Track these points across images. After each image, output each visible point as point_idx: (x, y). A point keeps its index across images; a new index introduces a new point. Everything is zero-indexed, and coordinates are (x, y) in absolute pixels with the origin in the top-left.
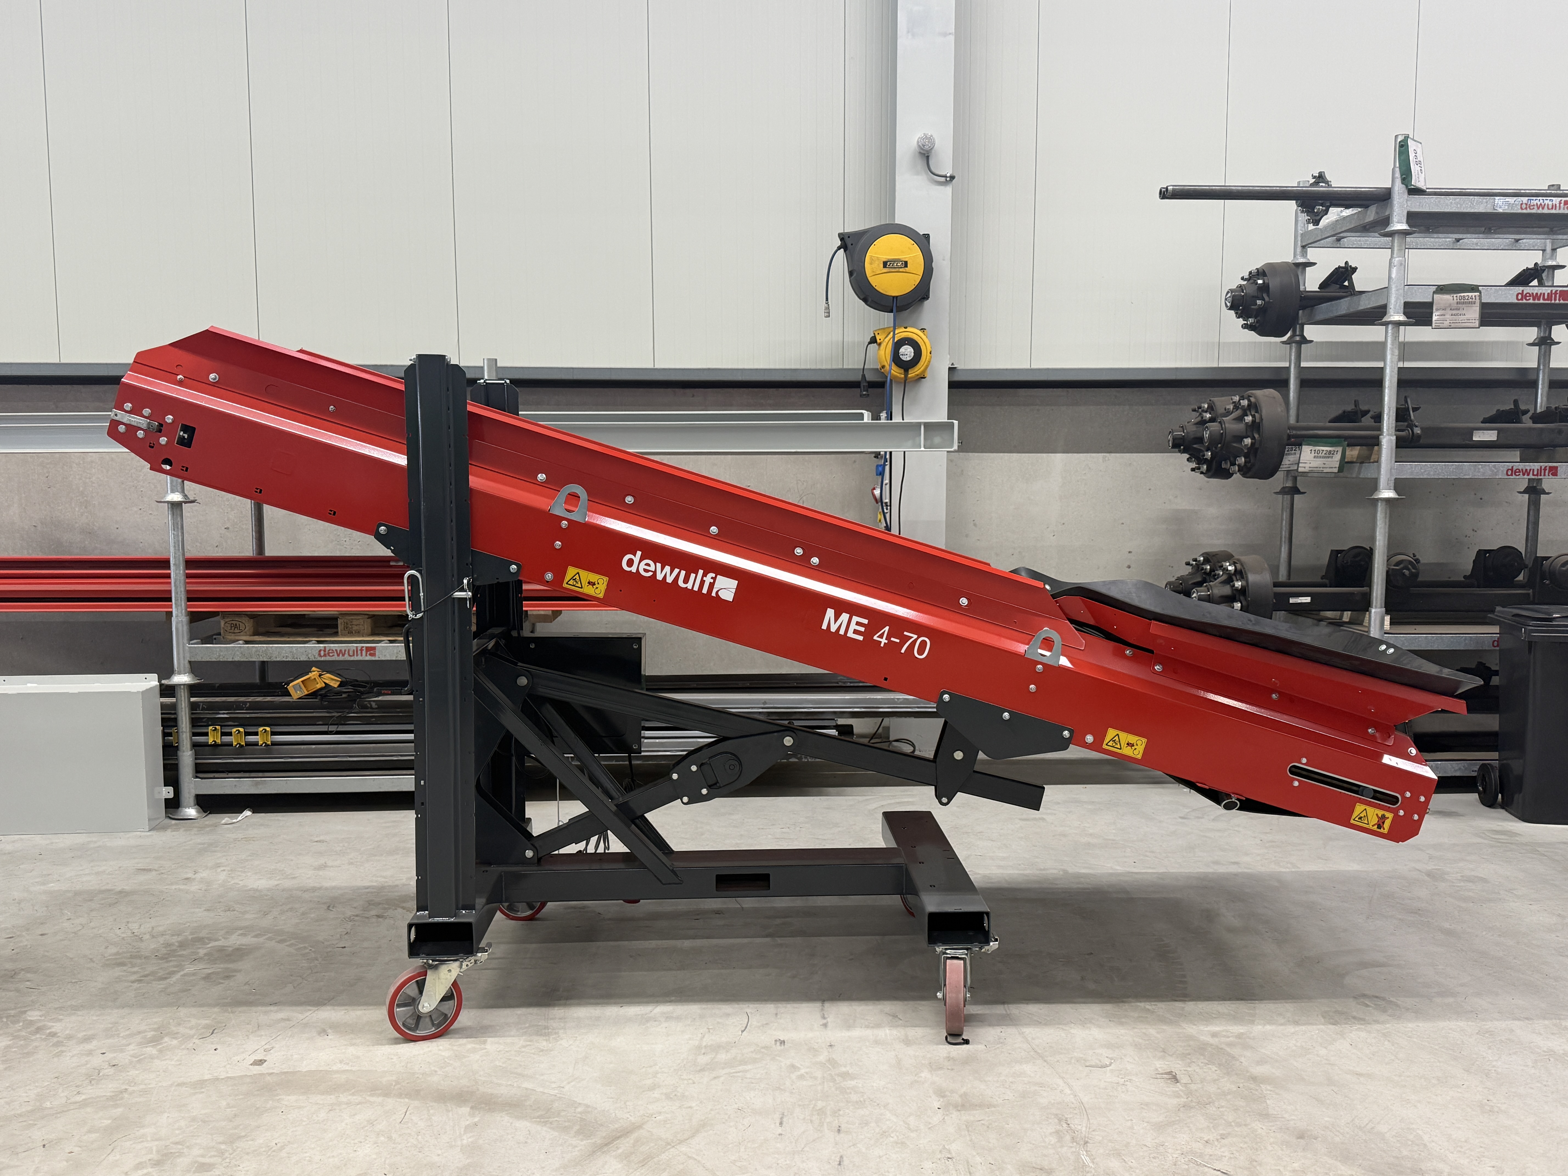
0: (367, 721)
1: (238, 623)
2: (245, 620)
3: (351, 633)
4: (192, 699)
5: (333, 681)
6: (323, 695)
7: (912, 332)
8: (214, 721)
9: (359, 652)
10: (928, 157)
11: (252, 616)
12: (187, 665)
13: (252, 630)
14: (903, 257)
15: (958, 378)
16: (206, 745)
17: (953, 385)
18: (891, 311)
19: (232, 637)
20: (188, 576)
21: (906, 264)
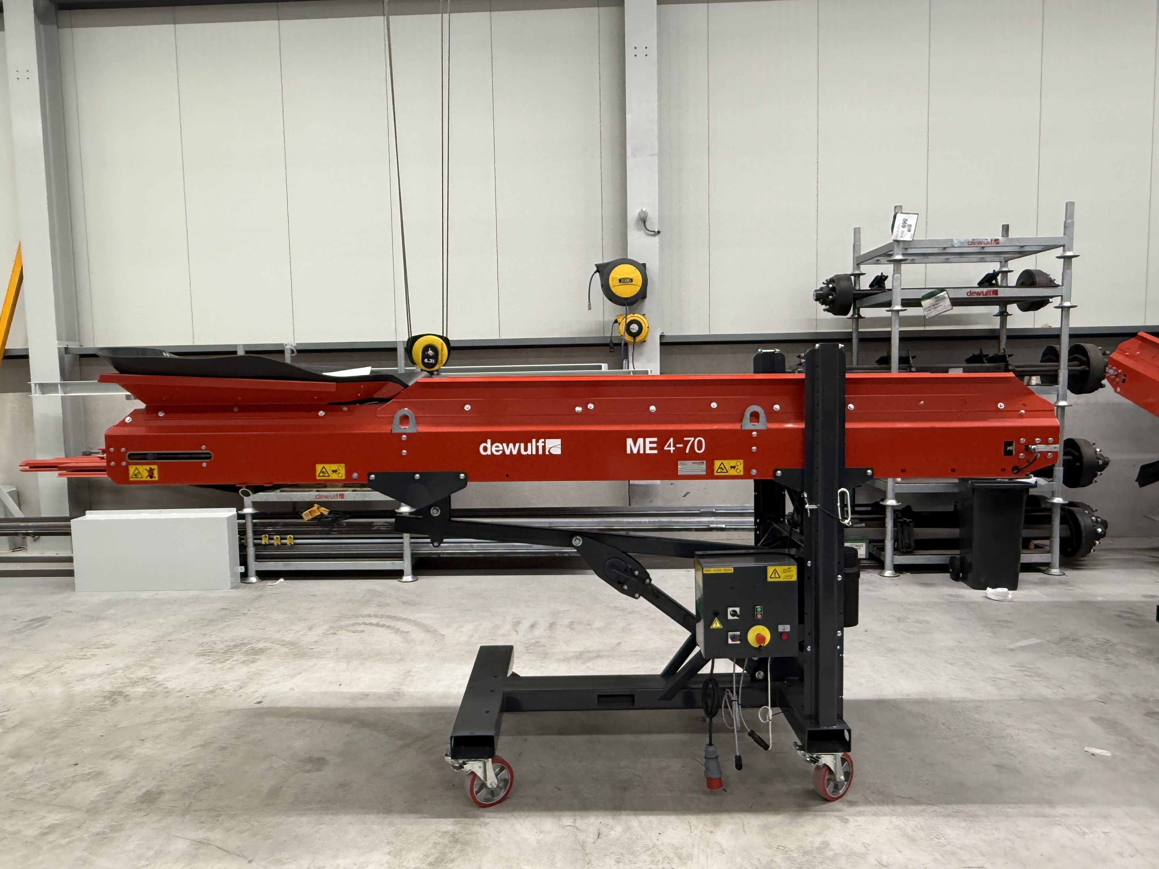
0: (341, 533)
3: (333, 487)
4: (254, 521)
5: (325, 511)
6: (319, 520)
7: (638, 317)
8: (265, 532)
9: (336, 496)
10: (645, 222)
12: (251, 503)
14: (630, 276)
15: (665, 341)
16: (260, 544)
17: (662, 344)
18: (625, 306)
21: (632, 280)
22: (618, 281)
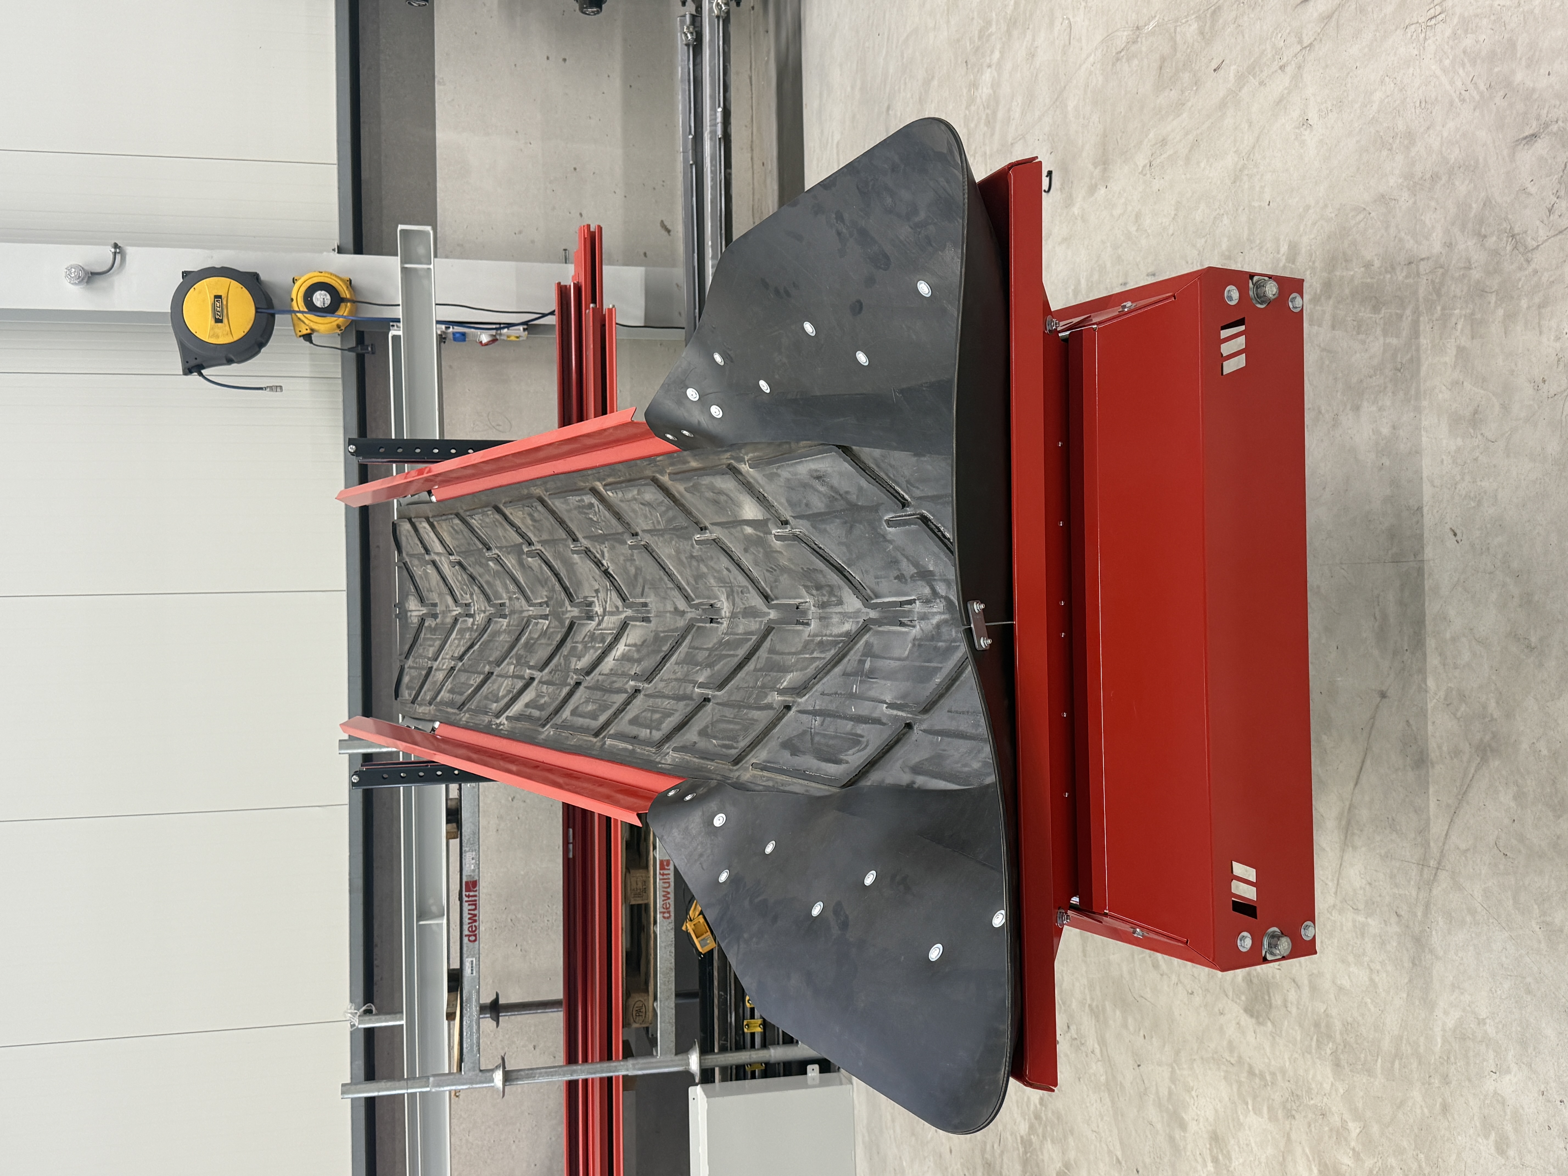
1: (635, 1009)
2: (631, 1002)
3: (646, 890)
4: (716, 1051)
5: (697, 909)
7: (298, 292)
8: (739, 1027)
9: (665, 877)
10: (94, 274)
11: (627, 995)
12: (680, 1057)
13: (643, 994)
14: (210, 300)
15: (350, 243)
16: (764, 1035)
17: (359, 249)
18: (273, 316)
19: (650, 1014)
20: (585, 1060)
21: (218, 297)
22: (220, 324)
